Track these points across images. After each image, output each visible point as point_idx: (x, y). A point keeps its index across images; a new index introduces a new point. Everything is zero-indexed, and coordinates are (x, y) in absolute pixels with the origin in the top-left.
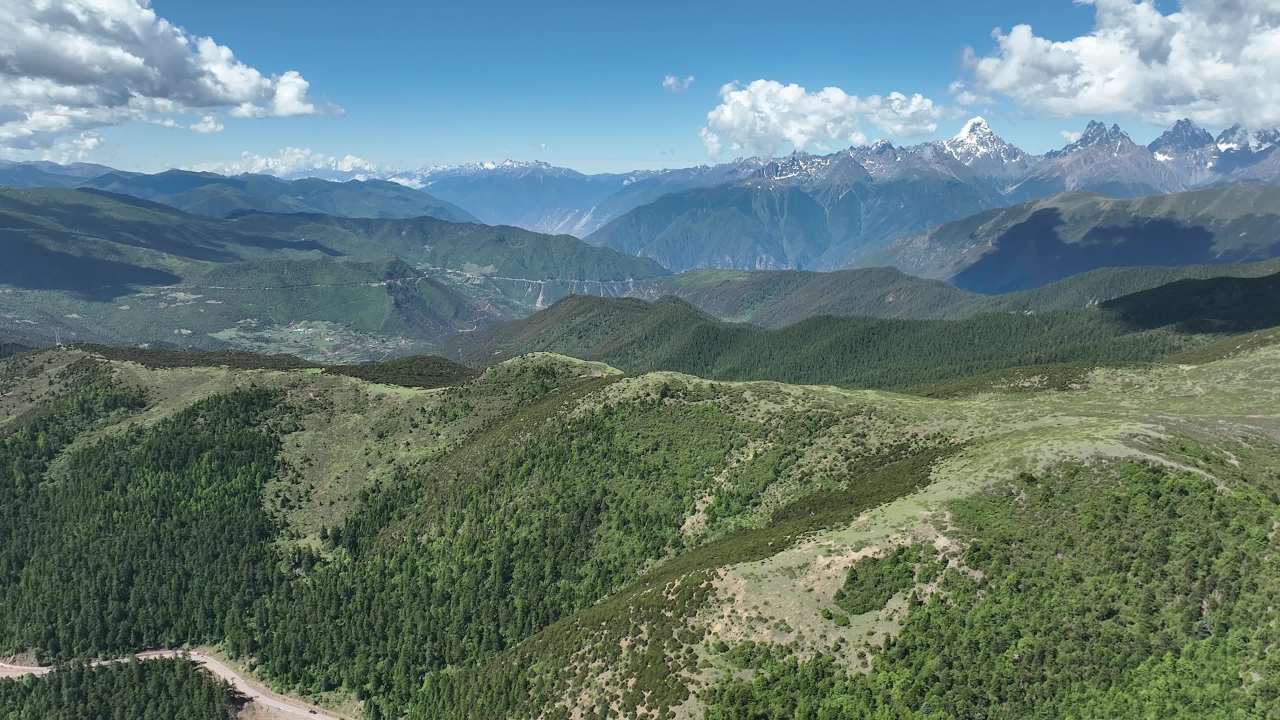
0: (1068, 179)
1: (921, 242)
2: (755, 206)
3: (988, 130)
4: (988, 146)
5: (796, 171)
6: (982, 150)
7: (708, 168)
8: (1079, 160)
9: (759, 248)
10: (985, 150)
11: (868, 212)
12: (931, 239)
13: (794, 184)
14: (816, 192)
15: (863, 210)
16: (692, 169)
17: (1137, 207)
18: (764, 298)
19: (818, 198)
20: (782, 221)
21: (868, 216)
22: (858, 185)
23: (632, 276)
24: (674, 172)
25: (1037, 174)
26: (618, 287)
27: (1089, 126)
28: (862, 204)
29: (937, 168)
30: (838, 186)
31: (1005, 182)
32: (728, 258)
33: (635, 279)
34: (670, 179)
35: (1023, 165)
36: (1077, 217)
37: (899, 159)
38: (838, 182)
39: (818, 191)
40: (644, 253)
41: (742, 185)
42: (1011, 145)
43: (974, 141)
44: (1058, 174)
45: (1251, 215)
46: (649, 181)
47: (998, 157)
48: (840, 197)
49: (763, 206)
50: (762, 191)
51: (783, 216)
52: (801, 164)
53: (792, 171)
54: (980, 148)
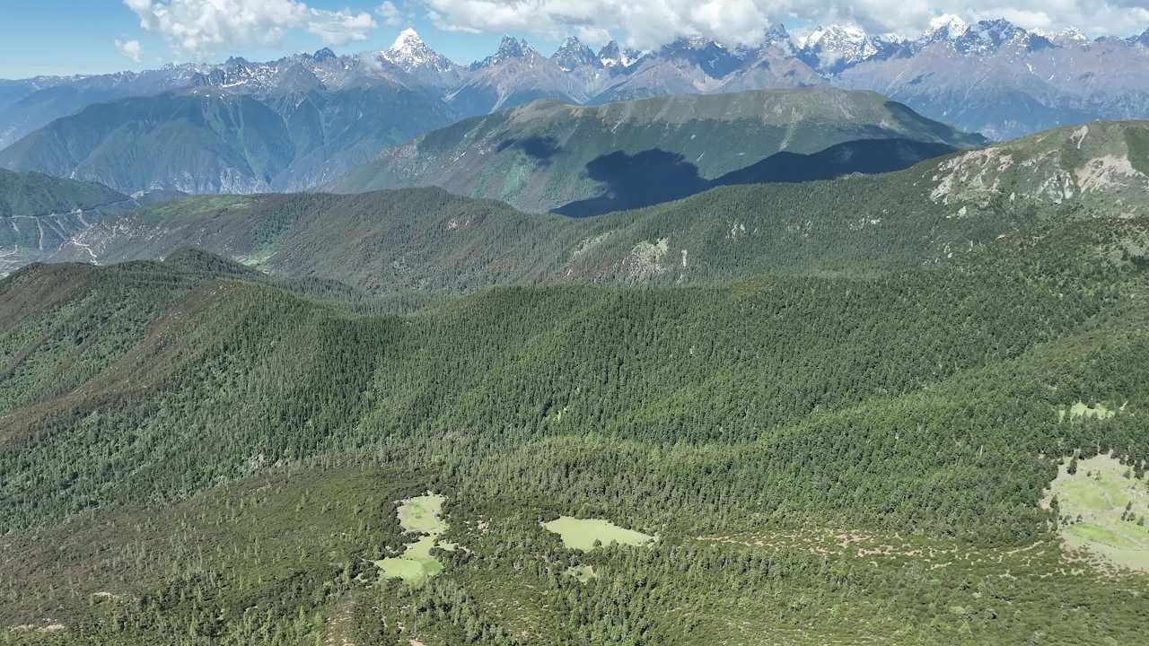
0: (499, 87)
1: (411, 151)
2: (208, 116)
3: (420, 42)
4: (422, 56)
5: (244, 79)
6: (418, 60)
7: (133, 74)
8: (504, 70)
9: (221, 162)
10: (420, 60)
11: (327, 121)
12: (419, 148)
13: (245, 92)
14: (270, 100)
15: (322, 120)
16: (115, 76)
17: (604, 113)
18: (279, 228)
19: (273, 107)
20: (240, 132)
21: (330, 125)
22: (312, 92)
23: (80, 206)
24: (90, 79)
25: (471, 83)
26: (63, 222)
27: (503, 41)
28: (320, 112)
29: (385, 76)
30: (293, 94)
31: (444, 89)
32: (187, 175)
33: (84, 210)
34: (87, 87)
35: (455, 74)
36: (556, 124)
37: (347, 68)
38: (292, 91)
39: (272, 100)
40: (79, 174)
41: (186, 94)
42: (442, 56)
43: (409, 51)
44: (489, 83)
45: (695, 120)
46: (61, 90)
47: (433, 67)
48: (297, 105)
49: (215, 115)
50: (211, 99)
51: (239, 126)
52: (249, 71)
53: (239, 79)
54: (416, 58)
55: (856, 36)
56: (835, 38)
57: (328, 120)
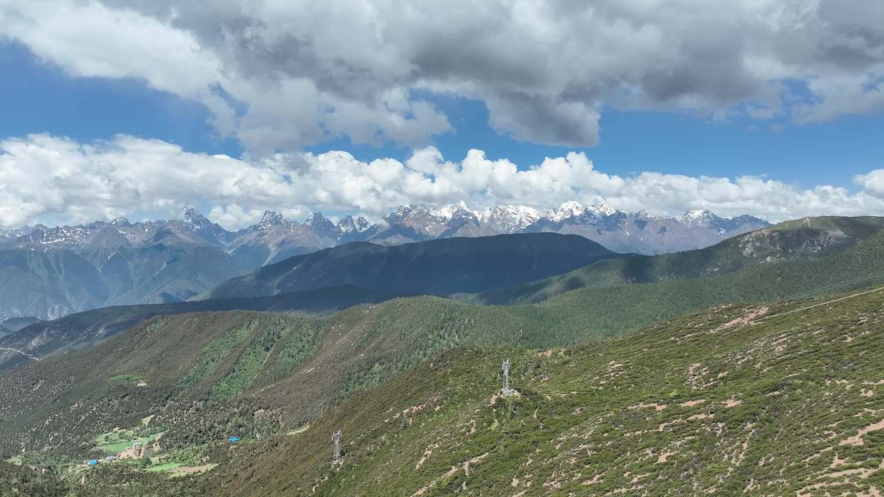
2: (32, 265)
5: (61, 237)
9: (49, 300)
13: (62, 247)
14: (85, 253)
15: (131, 268)
19: (88, 258)
20: (62, 277)
22: (121, 248)
28: (129, 263)
30: (105, 249)
37: (146, 231)
38: (104, 246)
39: (88, 253)
48: (109, 257)
49: (39, 265)
50: (35, 252)
51: (61, 273)
52: (65, 232)
53: (57, 238)
54: (196, 226)
55: (515, 214)
56: (501, 215)
57: (137, 267)
